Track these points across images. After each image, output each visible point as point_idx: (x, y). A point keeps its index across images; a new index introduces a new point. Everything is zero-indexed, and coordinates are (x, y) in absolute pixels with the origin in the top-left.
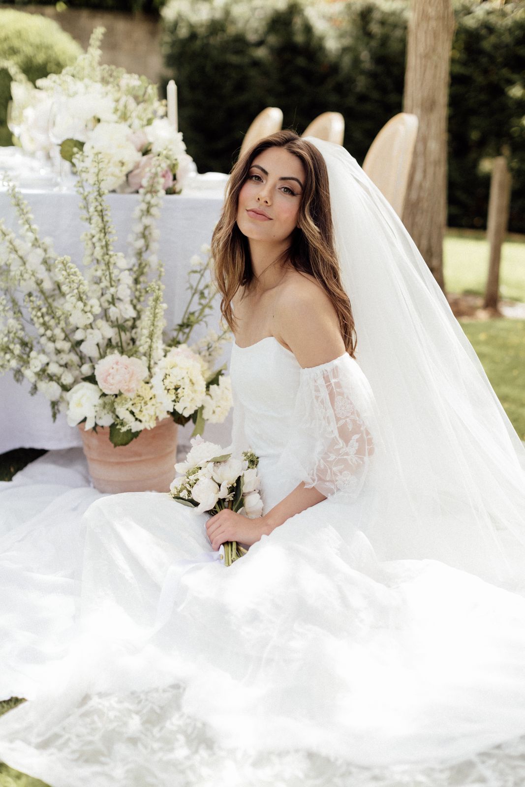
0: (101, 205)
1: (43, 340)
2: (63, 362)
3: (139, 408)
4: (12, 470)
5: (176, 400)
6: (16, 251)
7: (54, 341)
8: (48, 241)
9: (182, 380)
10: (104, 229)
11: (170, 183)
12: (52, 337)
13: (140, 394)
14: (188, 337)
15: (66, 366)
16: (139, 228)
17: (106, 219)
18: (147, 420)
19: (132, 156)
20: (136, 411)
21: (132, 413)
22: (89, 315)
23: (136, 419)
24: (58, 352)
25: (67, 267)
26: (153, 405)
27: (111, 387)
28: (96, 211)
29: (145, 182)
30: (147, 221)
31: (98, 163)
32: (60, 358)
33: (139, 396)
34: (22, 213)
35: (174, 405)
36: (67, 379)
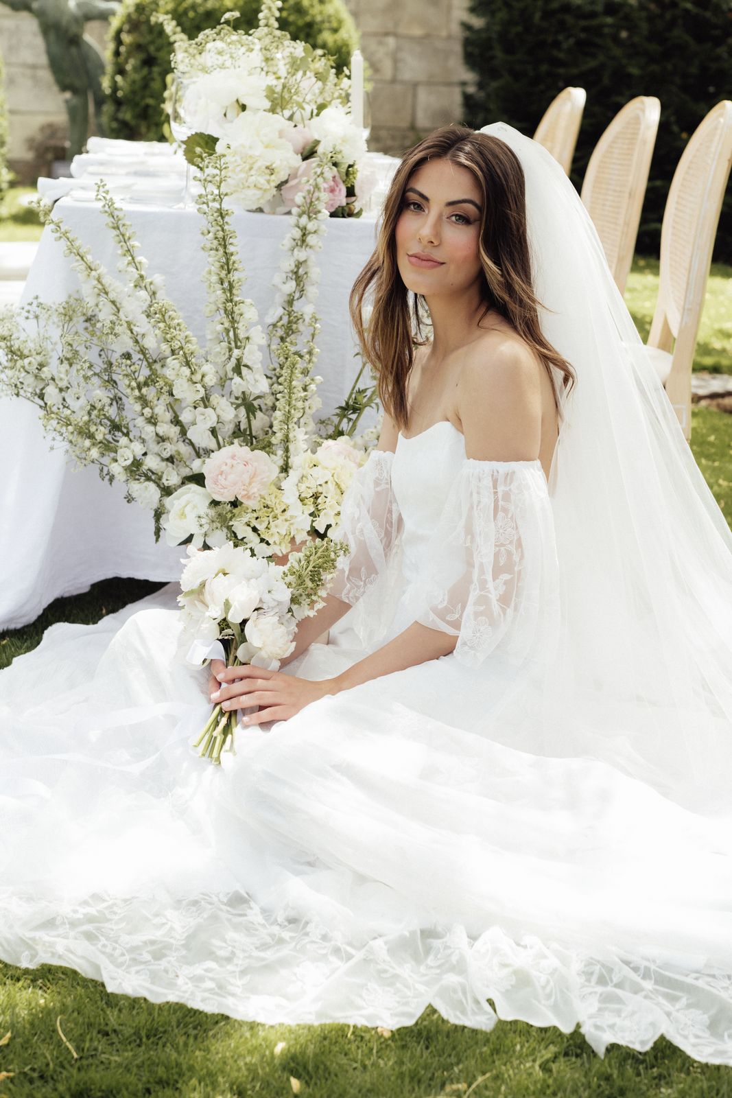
0: (223, 230)
1: (140, 421)
2: (166, 455)
3: (265, 525)
4: (104, 611)
5: (316, 513)
6: (106, 293)
7: (155, 424)
8: (158, 279)
9: (324, 485)
10: (227, 264)
11: (342, 199)
12: (152, 417)
13: (269, 503)
14: (354, 428)
15: (171, 460)
16: (289, 265)
17: (231, 249)
18: (278, 542)
19: (286, 159)
20: (261, 527)
21: (255, 530)
22: (199, 386)
23: (262, 540)
24: (161, 439)
25: (167, 317)
26: (286, 520)
27: (222, 490)
28: (216, 238)
29: (299, 198)
30: (301, 254)
31: (221, 170)
32: (162, 448)
33: (267, 507)
34: (123, 239)
35: (313, 521)
36: (172, 478)
